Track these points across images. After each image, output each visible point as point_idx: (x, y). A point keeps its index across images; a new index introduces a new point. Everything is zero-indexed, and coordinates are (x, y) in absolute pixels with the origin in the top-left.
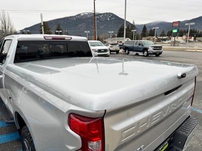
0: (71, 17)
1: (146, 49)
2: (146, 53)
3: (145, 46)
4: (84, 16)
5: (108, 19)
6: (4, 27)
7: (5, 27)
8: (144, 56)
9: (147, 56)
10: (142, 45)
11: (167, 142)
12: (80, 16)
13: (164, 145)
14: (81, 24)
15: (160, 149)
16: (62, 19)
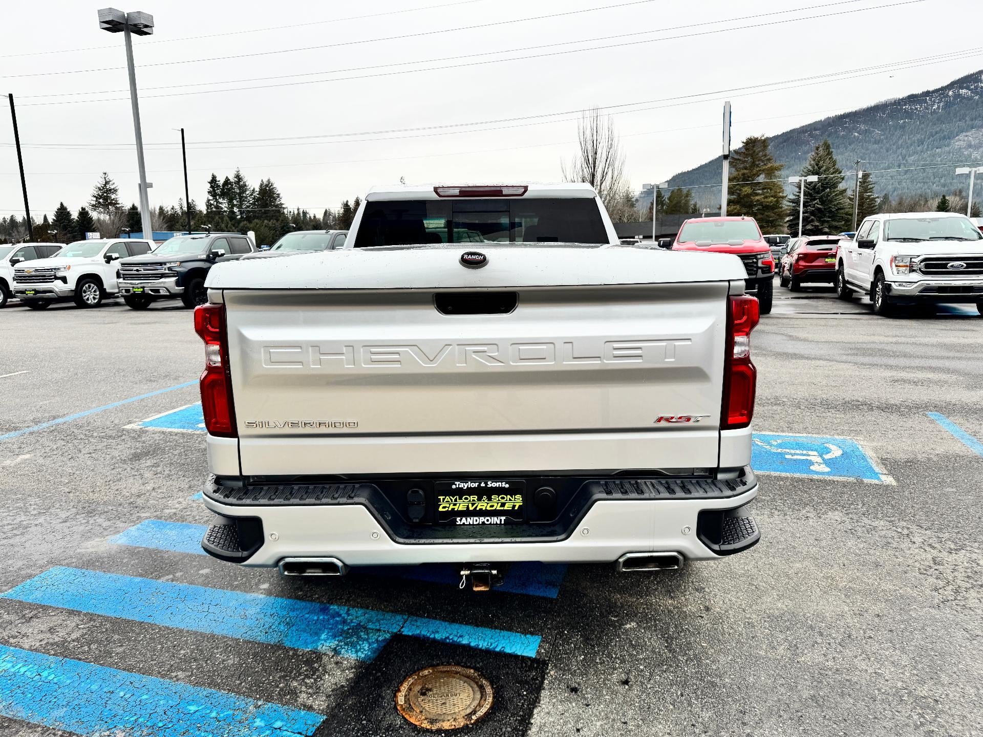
11: (507, 486)
12: (976, 88)
13: (486, 484)
14: (972, 128)
15: (457, 483)
16: (860, 118)
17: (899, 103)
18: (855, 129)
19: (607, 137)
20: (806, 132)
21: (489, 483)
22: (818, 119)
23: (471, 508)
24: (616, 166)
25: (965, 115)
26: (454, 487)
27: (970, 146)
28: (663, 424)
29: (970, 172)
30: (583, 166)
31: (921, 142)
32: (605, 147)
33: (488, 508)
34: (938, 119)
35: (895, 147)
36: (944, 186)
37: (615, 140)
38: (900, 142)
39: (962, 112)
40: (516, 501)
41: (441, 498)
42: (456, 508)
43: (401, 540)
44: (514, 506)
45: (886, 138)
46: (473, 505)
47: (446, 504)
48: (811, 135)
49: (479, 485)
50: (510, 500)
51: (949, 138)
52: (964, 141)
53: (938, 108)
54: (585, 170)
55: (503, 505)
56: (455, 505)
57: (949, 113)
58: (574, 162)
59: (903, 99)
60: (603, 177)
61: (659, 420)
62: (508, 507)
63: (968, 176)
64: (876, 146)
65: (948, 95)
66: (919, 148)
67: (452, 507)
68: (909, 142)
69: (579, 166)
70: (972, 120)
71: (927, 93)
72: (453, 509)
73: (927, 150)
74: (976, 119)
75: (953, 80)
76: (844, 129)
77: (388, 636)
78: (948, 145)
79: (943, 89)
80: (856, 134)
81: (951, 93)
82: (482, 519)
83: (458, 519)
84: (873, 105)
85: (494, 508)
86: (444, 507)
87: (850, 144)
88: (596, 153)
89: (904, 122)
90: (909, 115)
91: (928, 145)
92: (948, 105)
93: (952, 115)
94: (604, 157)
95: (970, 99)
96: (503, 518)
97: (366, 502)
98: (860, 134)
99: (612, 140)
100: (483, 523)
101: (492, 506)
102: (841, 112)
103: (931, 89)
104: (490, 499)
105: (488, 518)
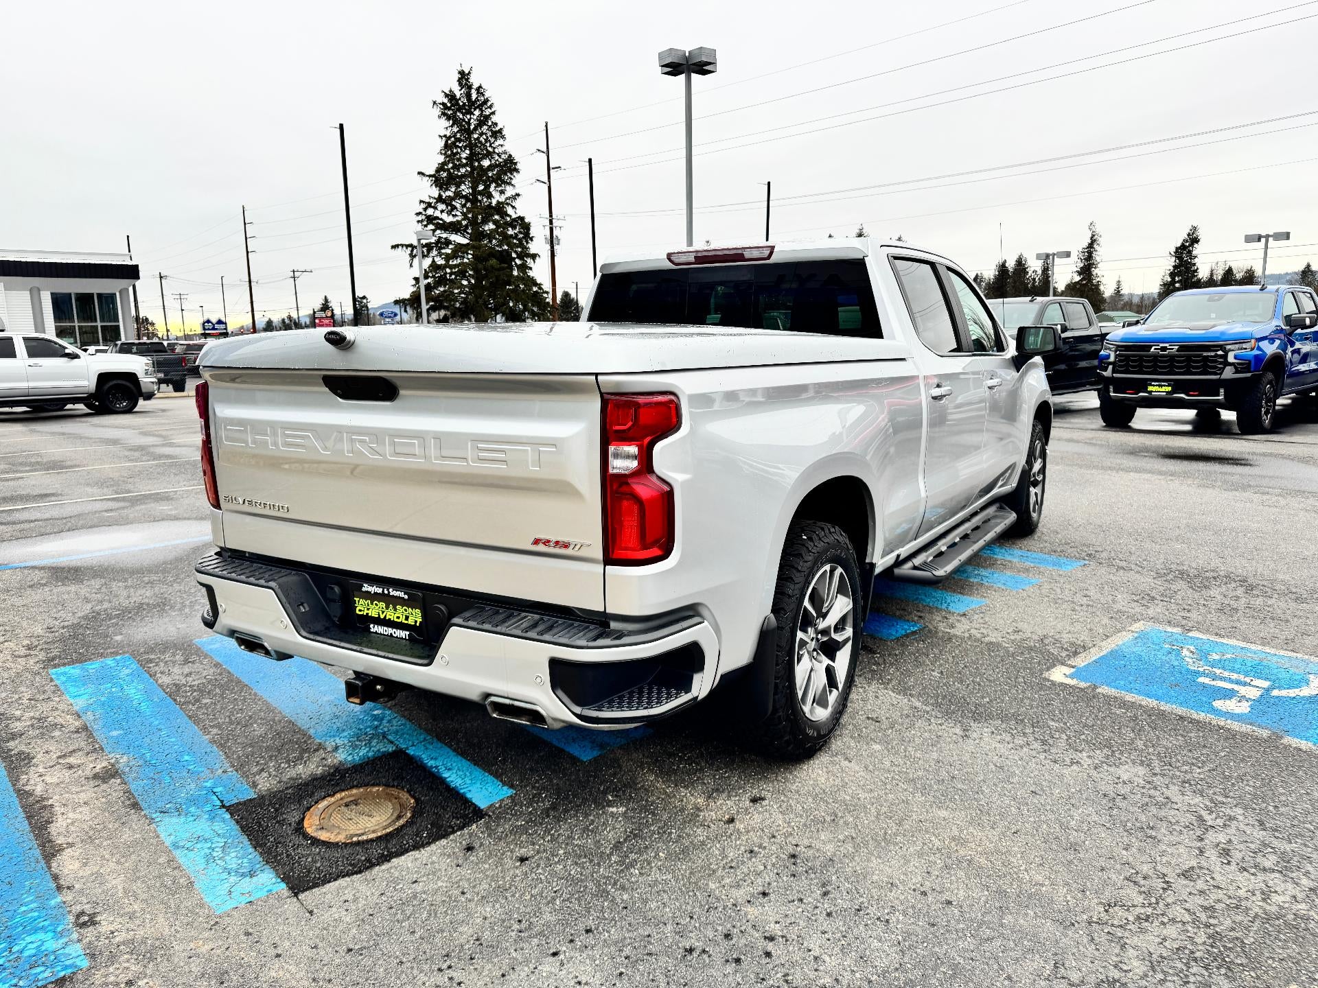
11: (406, 597)
15: (366, 585)
21: (391, 590)
23: (382, 617)
26: (364, 589)
28: (541, 548)
33: (396, 619)
40: (417, 616)
41: (357, 599)
42: (370, 613)
43: (304, 634)
44: (416, 622)
46: (383, 612)
47: (362, 607)
49: (383, 591)
50: (411, 614)
55: (407, 618)
56: (368, 609)
61: (536, 542)
62: (410, 621)
67: (366, 612)
72: (367, 614)
77: (391, 748)
82: (390, 631)
83: (372, 626)
85: (399, 621)
86: (360, 610)
96: (407, 633)
97: (276, 587)
100: (391, 634)
101: (398, 618)
104: (395, 609)
105: (395, 630)
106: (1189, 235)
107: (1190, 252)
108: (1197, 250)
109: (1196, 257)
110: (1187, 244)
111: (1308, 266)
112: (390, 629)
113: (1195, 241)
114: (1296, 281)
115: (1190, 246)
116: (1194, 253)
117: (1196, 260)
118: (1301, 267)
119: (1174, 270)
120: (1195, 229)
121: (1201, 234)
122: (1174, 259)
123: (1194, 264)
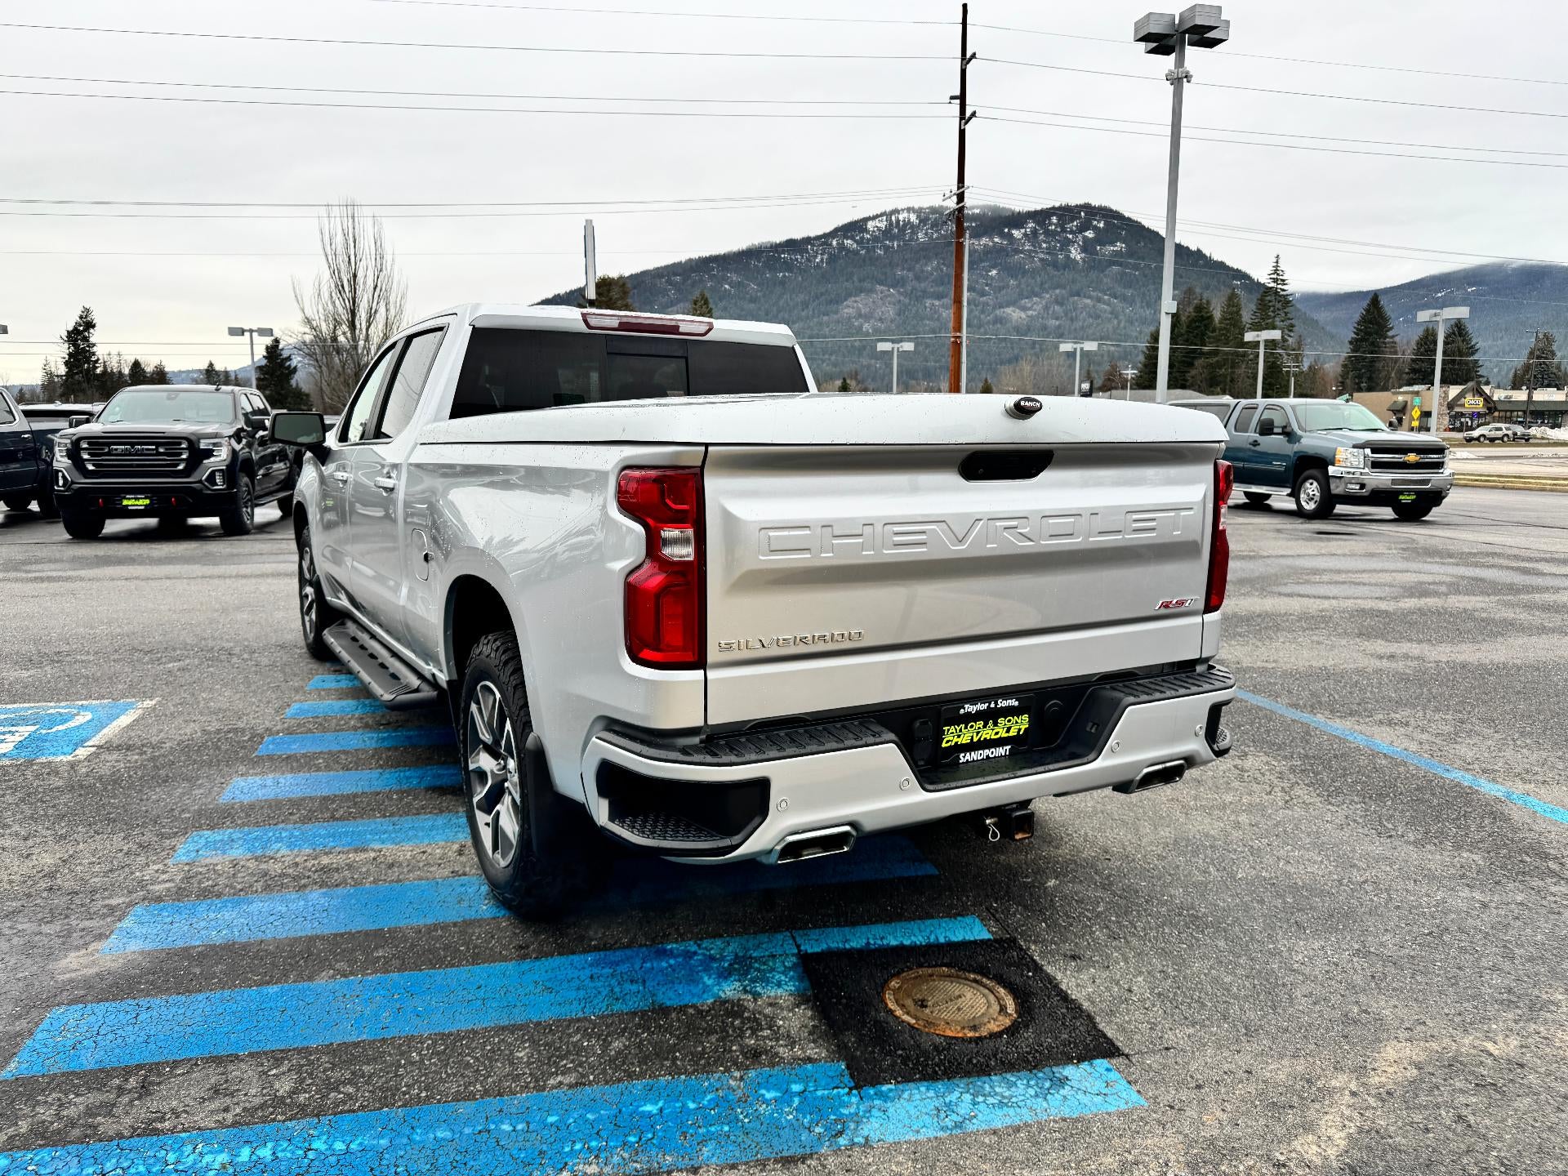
0: (791, 245)
1: (1314, 464)
2: (1312, 488)
3: (1311, 442)
4: (887, 233)
5: (1075, 254)
6: (345, 316)
7: (353, 313)
8: (1300, 514)
9: (1324, 512)
10: (1289, 434)
11: (1017, 703)
12: (862, 238)
13: (996, 703)
14: (861, 292)
15: (966, 706)
16: (730, 264)
17: (777, 248)
18: (725, 279)
19: (373, 252)
20: (663, 277)
21: (999, 702)
22: (677, 260)
23: (977, 739)
24: (392, 299)
25: (852, 274)
26: (962, 711)
27: (860, 315)
28: (1163, 610)
29: (893, 348)
30: (333, 294)
31: (805, 305)
32: (370, 267)
33: (993, 737)
34: (823, 276)
35: (775, 309)
36: (835, 365)
37: (388, 258)
38: (781, 303)
39: (849, 270)
40: (1021, 723)
41: (946, 728)
42: (960, 741)
44: (1020, 730)
45: (764, 296)
46: (978, 733)
47: (952, 736)
48: (669, 282)
49: (988, 707)
50: (1017, 722)
51: (837, 302)
52: (853, 308)
53: (822, 259)
54: (337, 302)
55: (1008, 731)
56: (959, 736)
57: (835, 270)
58: (317, 287)
59: (780, 244)
60: (370, 317)
62: (1013, 733)
63: (889, 354)
64: (752, 306)
65: (831, 245)
66: (803, 314)
67: (954, 741)
68: (791, 304)
69: (326, 295)
70: (860, 281)
71: (808, 240)
72: (956, 743)
73: (813, 317)
74: (864, 280)
75: (836, 226)
76: (712, 277)
78: (836, 312)
79: (825, 236)
80: (727, 286)
81: (834, 243)
82: (986, 753)
83: (962, 755)
84: (744, 248)
85: (999, 736)
86: (948, 742)
87: (721, 300)
88: (355, 276)
89: (784, 276)
90: (788, 266)
91: (813, 310)
92: (832, 259)
93: (837, 272)
94: (370, 283)
95: (856, 253)
96: (1008, 747)
97: (896, 739)
98: (732, 287)
99: (382, 258)
100: (988, 756)
101: (997, 733)
102: (706, 254)
103: (812, 235)
104: (995, 724)
105: (993, 750)
106: (81, 317)
107: (86, 339)
108: (95, 336)
109: (94, 345)
110: (81, 328)
111: (211, 365)
112: (987, 751)
113: (90, 325)
114: (201, 380)
115: (85, 330)
116: (92, 340)
117: (95, 349)
118: (204, 366)
119: (69, 359)
120: (87, 311)
121: (96, 317)
122: (66, 345)
123: (94, 354)
